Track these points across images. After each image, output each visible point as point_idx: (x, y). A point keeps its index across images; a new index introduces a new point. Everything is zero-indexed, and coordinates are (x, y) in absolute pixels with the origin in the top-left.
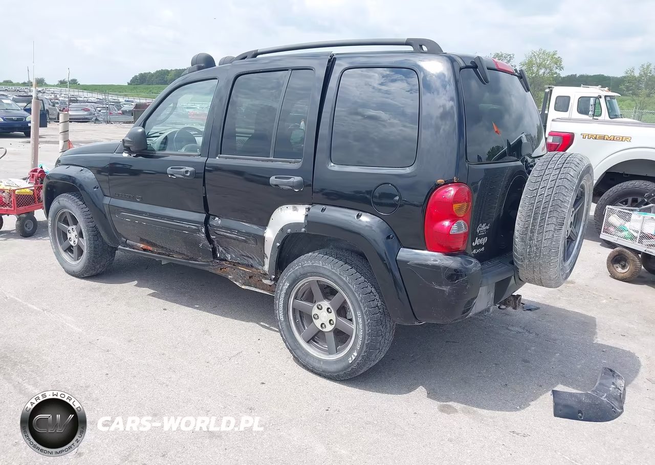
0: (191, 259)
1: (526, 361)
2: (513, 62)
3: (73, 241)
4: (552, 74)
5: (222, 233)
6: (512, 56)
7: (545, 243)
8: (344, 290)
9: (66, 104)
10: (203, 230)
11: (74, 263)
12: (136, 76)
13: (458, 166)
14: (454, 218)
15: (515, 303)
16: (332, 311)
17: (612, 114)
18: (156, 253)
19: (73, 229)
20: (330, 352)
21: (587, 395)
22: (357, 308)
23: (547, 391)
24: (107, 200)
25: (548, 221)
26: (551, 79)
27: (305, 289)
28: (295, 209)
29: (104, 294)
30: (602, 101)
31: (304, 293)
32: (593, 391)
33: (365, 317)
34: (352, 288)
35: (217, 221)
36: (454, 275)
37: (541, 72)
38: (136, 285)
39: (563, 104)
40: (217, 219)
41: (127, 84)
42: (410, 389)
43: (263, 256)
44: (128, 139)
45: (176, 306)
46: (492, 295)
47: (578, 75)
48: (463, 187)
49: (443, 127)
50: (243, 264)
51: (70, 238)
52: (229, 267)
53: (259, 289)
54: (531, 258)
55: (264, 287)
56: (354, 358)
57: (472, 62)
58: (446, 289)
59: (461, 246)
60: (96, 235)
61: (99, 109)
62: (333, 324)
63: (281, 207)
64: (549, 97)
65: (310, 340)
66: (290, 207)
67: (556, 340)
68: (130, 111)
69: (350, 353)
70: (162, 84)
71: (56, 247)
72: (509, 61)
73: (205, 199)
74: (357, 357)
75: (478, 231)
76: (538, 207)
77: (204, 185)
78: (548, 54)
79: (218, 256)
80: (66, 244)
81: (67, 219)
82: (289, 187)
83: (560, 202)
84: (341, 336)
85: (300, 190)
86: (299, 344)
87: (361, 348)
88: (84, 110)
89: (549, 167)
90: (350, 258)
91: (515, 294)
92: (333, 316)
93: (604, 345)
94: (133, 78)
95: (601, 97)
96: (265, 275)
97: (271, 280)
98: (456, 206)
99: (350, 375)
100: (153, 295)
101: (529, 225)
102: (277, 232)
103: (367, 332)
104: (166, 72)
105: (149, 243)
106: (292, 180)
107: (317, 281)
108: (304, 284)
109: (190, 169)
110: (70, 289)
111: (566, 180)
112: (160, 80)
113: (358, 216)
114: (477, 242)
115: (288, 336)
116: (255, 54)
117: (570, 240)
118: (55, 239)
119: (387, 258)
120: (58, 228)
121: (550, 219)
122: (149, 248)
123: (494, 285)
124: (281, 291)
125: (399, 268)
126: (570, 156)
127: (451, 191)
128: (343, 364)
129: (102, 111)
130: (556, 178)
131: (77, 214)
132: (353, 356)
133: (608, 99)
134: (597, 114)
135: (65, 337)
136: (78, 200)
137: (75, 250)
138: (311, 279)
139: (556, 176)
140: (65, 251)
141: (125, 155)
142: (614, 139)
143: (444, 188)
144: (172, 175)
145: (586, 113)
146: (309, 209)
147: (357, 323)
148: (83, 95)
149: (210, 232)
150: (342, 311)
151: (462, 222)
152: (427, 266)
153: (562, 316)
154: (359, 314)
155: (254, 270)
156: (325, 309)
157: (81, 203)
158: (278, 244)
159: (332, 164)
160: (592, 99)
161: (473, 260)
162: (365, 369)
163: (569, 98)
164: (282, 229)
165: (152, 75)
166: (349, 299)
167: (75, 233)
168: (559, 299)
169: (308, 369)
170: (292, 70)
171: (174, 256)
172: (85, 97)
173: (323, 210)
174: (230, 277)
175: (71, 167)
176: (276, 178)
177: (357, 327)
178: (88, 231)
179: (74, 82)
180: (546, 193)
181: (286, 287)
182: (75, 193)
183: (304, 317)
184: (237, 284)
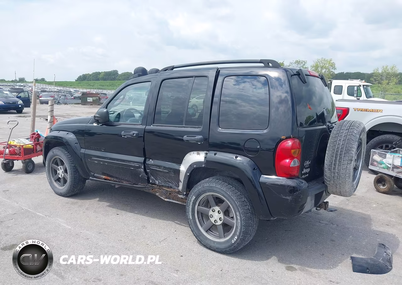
0: (134, 184)
1: (333, 241)
2: (306, 66)
3: (60, 175)
4: (330, 72)
5: (154, 168)
6: (305, 62)
7: (342, 171)
8: (228, 200)
9: (39, 93)
10: (143, 167)
11: (61, 188)
12: (80, 76)
13: (293, 129)
14: (292, 158)
15: (326, 206)
16: (221, 212)
17: (368, 96)
18: (112, 181)
19: (61, 168)
20: (220, 237)
21: (371, 259)
22: (237, 211)
23: (347, 258)
24: (83, 151)
25: (344, 159)
26: (330, 75)
27: (205, 200)
28: (198, 154)
29: (80, 206)
30: (362, 88)
31: (204, 202)
32: (374, 256)
33: (242, 215)
34: (233, 199)
35: (151, 162)
36: (293, 190)
37: (323, 71)
38: (98, 201)
39: (339, 90)
40: (151, 160)
41: (75, 81)
42: (268, 258)
43: (179, 181)
44: (97, 115)
45: (124, 212)
46: (313, 201)
47: (345, 73)
48: (296, 140)
49: (280, 108)
50: (165, 186)
51: (59, 173)
52: (158, 188)
53: (175, 200)
54: (334, 180)
55: (178, 199)
56: (235, 240)
57: (297, 72)
58: (289, 198)
59: (296, 174)
60: (75, 171)
61: (60, 96)
62: (221, 220)
63: (190, 153)
64: (330, 86)
65: (208, 230)
66: (196, 152)
67: (349, 228)
68: (78, 97)
69: (232, 237)
70: (96, 80)
71: (50, 179)
72: (304, 65)
73: (144, 149)
74: (237, 240)
75: (305, 165)
76: (337, 151)
77: (144, 141)
78: (327, 61)
79: (151, 182)
80: (56, 177)
81: (58, 162)
82: (195, 142)
83: (350, 148)
84: (227, 227)
85: (201, 143)
86: (201, 233)
87: (240, 233)
88: (51, 96)
89: (342, 128)
90: (231, 181)
91: (325, 201)
92: (222, 215)
93: (377, 231)
94: (79, 77)
95: (360, 86)
96: (179, 192)
97: (183, 195)
98: (293, 151)
99: (233, 250)
100: (109, 206)
101: (332, 161)
102: (188, 167)
103: (243, 224)
104: (98, 73)
105: (108, 175)
106: (197, 137)
107: (212, 195)
108: (204, 197)
109: (136, 132)
110: (59, 203)
111: (352, 136)
112: (95, 78)
113: (236, 157)
114: (305, 171)
115: (195, 228)
116: (173, 68)
117: (355, 169)
118: (50, 174)
119: (253, 180)
120: (52, 168)
121: (345, 158)
122: (109, 178)
123: (314, 196)
124: (190, 201)
125: (261, 187)
126: (354, 122)
127: (290, 143)
128: (229, 244)
129: (61, 97)
130: (346, 135)
131: (64, 159)
132: (234, 239)
133: (365, 87)
134: (359, 95)
135: (61, 231)
136: (64, 151)
137: (62, 180)
138: (208, 194)
139: (346, 134)
140: (55, 181)
141: (95, 124)
142: (372, 111)
143: (285, 141)
144: (124, 136)
145: (353, 95)
146: (207, 154)
147: (237, 219)
148: (49, 88)
149: (146, 168)
150: (227, 212)
151: (296, 160)
152: (277, 185)
153: (351, 214)
154: (238, 214)
155: (172, 189)
156: (217, 211)
157: (66, 152)
158: (188, 174)
159: (220, 129)
160: (355, 87)
161: (303, 181)
162: (242, 246)
163: (342, 86)
164: (191, 166)
165: (90, 75)
166: (232, 205)
167: (62, 170)
168: (348, 204)
169: (207, 248)
170: (195, 77)
171: (124, 183)
172: (50, 89)
173: (215, 154)
174: (157, 194)
175: (61, 132)
176: (187, 136)
177: (237, 222)
178: (71, 169)
179: (43, 81)
180: (341, 143)
181: (193, 199)
182: (63, 147)
183: (204, 216)
184: (162, 198)
